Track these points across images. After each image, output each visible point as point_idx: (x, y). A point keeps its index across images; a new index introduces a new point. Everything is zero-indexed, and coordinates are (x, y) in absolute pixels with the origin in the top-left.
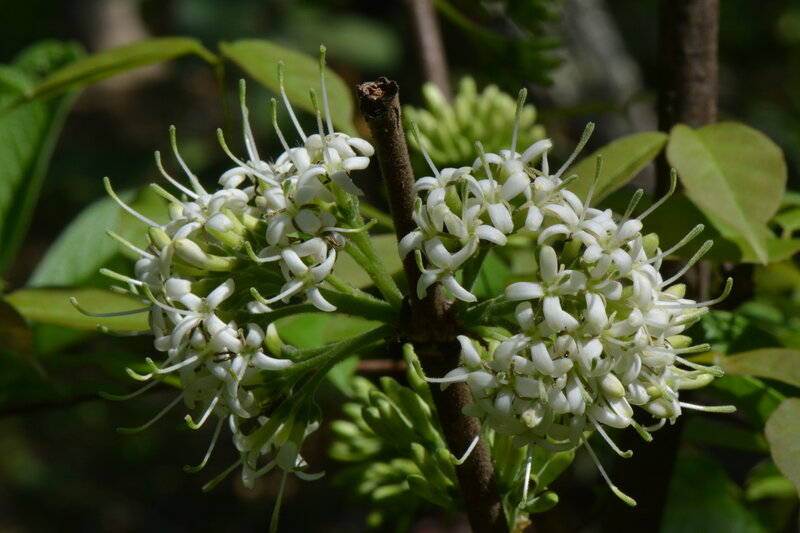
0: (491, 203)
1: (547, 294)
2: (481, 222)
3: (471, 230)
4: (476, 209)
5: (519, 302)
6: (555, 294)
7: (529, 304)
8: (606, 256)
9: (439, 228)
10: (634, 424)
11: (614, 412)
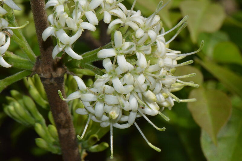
0: (86, 11)
1: (118, 54)
2: (82, 21)
3: (78, 25)
4: (79, 15)
5: (104, 58)
6: (122, 54)
7: (109, 59)
8: (146, 34)
9: (63, 25)
10: (160, 113)
11: (150, 108)
